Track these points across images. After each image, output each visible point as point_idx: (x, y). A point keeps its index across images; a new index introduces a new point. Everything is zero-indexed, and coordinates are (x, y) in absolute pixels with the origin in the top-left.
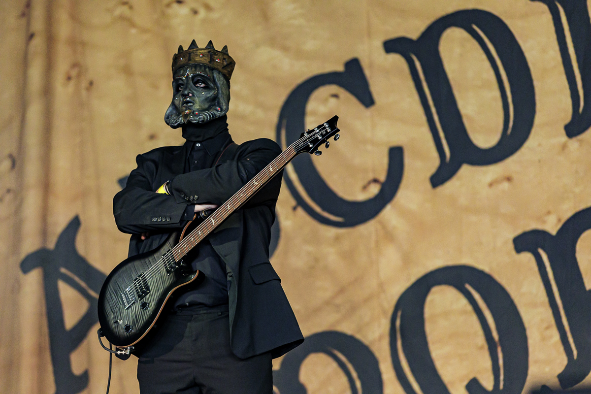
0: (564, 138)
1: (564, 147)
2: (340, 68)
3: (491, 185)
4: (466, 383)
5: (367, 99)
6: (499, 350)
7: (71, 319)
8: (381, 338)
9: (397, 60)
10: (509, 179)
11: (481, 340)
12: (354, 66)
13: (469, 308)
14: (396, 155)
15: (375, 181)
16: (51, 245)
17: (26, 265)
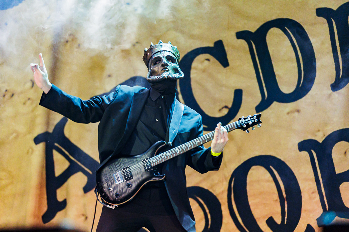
0: (330, 91)
1: (330, 96)
2: (212, 45)
3: (288, 113)
4: (266, 219)
5: (225, 63)
6: (286, 202)
7: (58, 171)
8: (223, 192)
9: (243, 43)
10: (298, 111)
11: (276, 196)
12: (219, 44)
13: (271, 179)
14: (238, 94)
15: (226, 107)
16: (51, 131)
17: (37, 141)
